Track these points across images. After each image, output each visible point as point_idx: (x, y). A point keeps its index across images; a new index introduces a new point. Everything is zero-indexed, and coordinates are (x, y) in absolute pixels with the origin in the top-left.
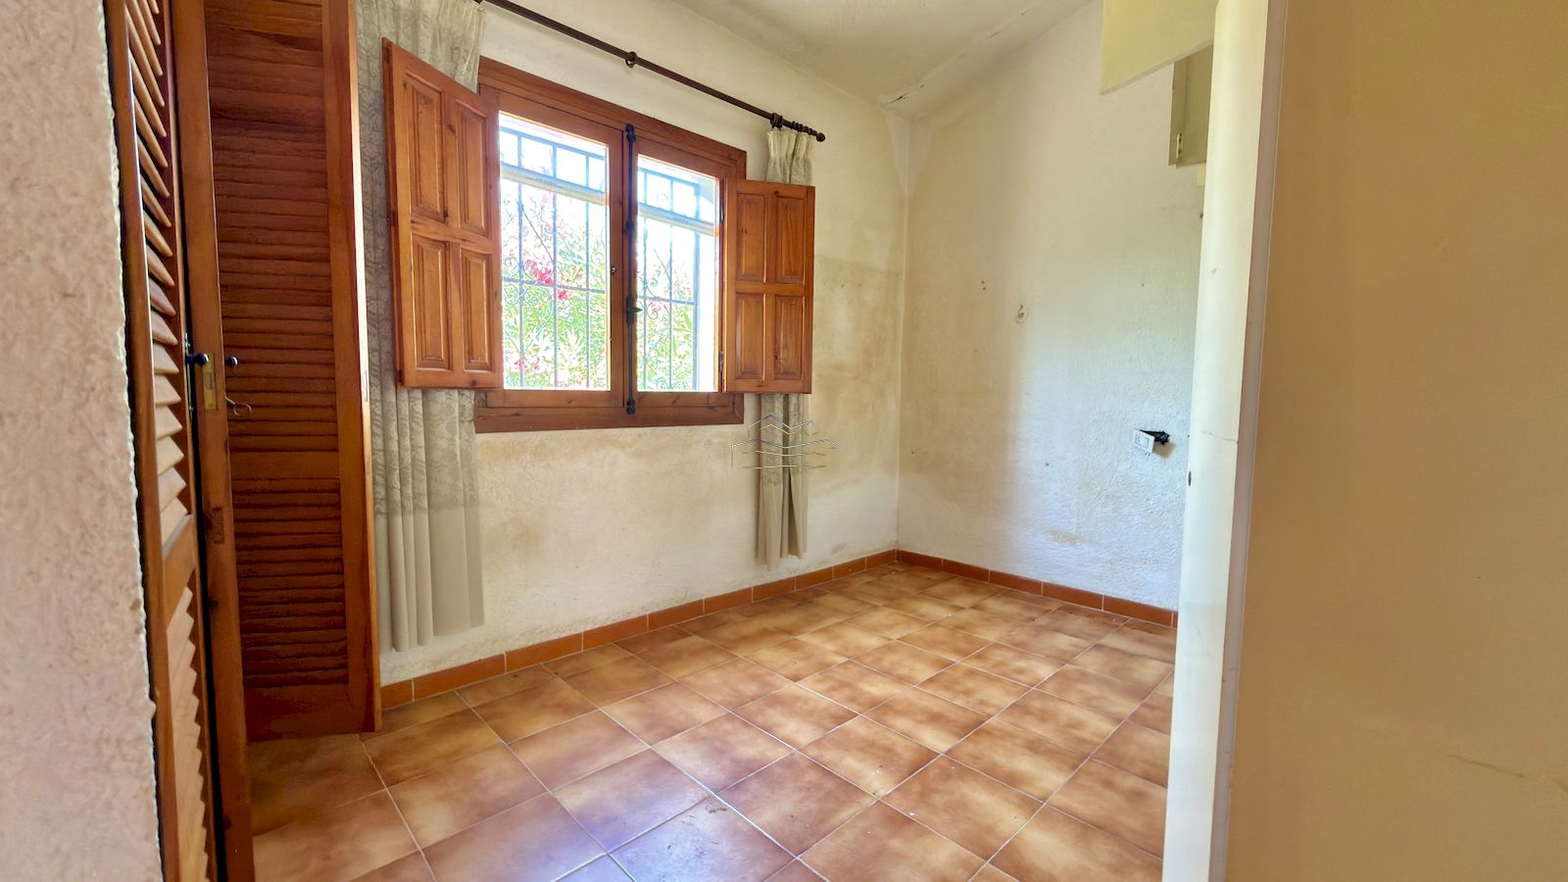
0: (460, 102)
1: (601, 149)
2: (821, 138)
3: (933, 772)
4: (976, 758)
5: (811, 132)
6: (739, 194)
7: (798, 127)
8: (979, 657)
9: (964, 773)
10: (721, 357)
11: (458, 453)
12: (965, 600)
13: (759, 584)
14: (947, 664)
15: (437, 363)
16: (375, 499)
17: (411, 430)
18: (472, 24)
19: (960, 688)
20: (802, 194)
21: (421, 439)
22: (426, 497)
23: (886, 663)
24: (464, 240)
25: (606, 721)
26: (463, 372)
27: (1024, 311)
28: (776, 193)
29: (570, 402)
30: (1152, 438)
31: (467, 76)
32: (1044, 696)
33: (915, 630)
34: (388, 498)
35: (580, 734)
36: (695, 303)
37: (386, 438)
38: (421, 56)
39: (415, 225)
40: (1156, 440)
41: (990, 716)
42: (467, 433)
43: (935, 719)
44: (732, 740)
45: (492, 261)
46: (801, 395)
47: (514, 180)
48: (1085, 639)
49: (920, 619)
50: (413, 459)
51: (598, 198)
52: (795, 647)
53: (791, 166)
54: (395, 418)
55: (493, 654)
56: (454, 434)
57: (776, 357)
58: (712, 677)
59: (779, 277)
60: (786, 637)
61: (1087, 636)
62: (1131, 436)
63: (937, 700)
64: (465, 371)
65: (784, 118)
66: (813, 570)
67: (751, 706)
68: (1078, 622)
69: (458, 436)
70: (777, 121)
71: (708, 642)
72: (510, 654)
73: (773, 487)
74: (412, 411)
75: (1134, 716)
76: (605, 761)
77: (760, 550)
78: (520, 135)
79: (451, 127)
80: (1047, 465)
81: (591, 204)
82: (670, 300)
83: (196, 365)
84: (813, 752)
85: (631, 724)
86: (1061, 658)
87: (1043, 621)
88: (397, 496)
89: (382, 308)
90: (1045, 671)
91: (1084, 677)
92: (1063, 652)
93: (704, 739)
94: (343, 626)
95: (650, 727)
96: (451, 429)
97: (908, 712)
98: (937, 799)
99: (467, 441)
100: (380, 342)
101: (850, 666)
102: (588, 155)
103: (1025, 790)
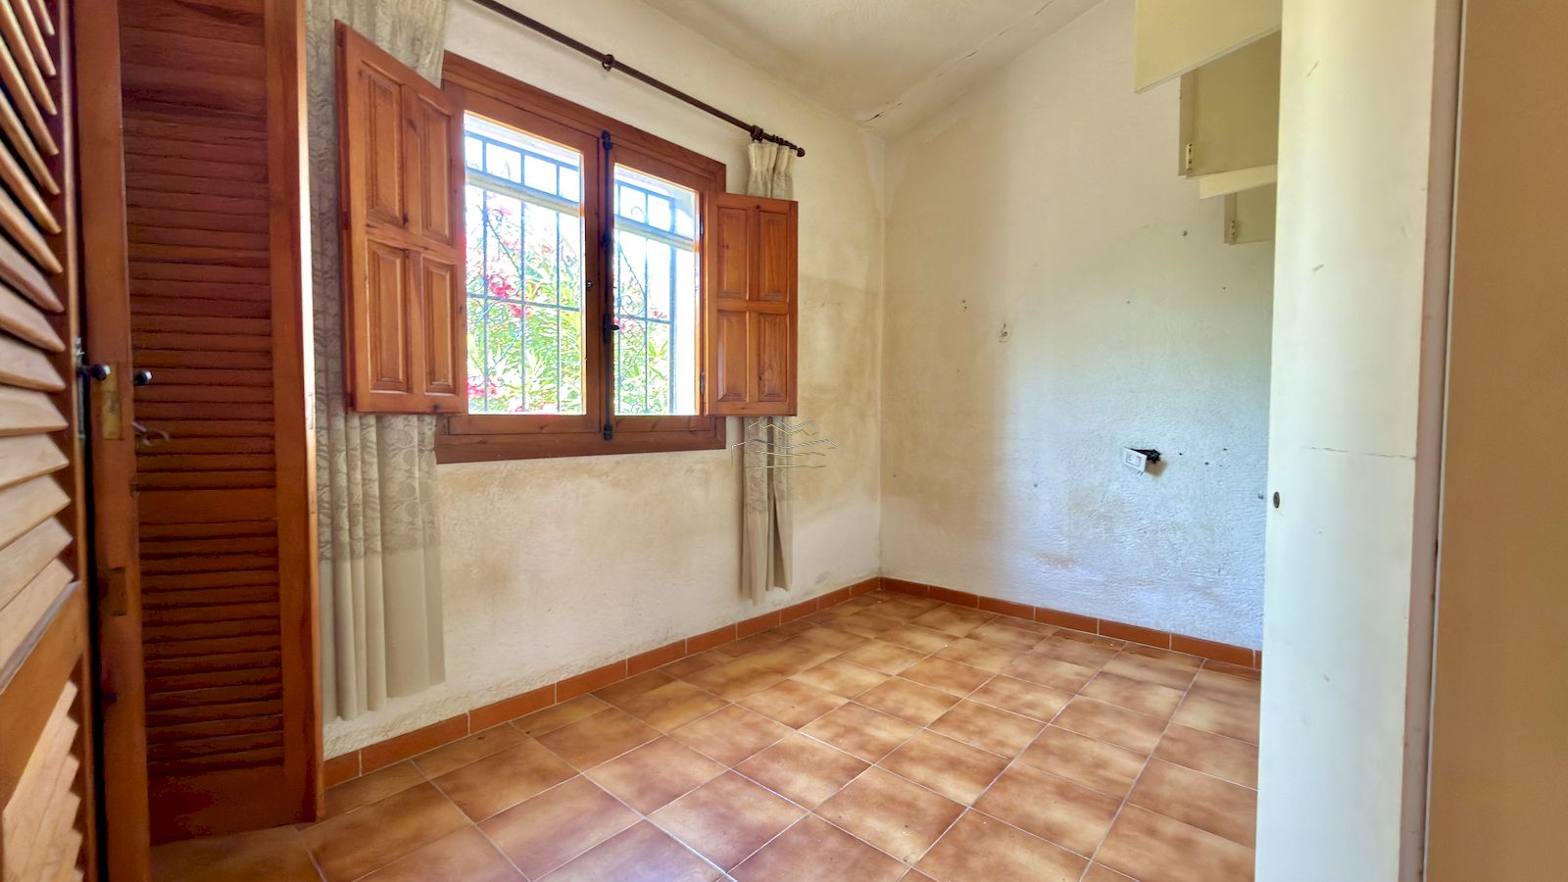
0: (422, 97)
1: (574, 157)
2: (801, 153)
3: (965, 828)
4: (1005, 809)
5: (793, 147)
6: (719, 207)
7: (781, 142)
8: (985, 691)
9: (998, 828)
10: (702, 378)
11: (417, 486)
12: (958, 629)
13: (744, 619)
14: (954, 701)
15: (395, 387)
16: (320, 541)
17: (363, 461)
18: (436, 14)
19: (971, 728)
20: (785, 209)
21: (374, 473)
22: (379, 538)
23: (890, 704)
24: (426, 249)
25: (590, 787)
26: (424, 393)
27: (1007, 330)
28: (758, 207)
29: (542, 428)
30: (1144, 457)
31: (430, 70)
32: (1061, 733)
33: (913, 664)
34: (334, 541)
35: (561, 808)
36: (672, 322)
37: (333, 472)
38: (379, 44)
39: (370, 229)
40: (1148, 459)
41: (1011, 759)
42: (427, 463)
43: (954, 765)
44: (737, 803)
45: (455, 273)
46: (786, 418)
47: (480, 187)
48: (1087, 666)
49: (915, 652)
50: (366, 495)
51: (572, 209)
52: (790, 689)
53: (772, 180)
54: (344, 448)
55: (455, 714)
56: (412, 465)
57: (760, 378)
58: (703, 728)
59: (762, 294)
60: (778, 678)
61: (1090, 664)
62: (1121, 455)
63: (952, 742)
64: (426, 394)
65: (765, 131)
66: (798, 602)
67: (753, 761)
68: (1075, 648)
69: (416, 468)
70: (757, 134)
71: (694, 687)
72: (475, 713)
73: (758, 515)
74: (364, 439)
75: (1158, 749)
76: (595, 838)
77: (745, 584)
78: (486, 140)
79: (411, 124)
80: (1036, 486)
81: (561, 214)
82: (645, 319)
83: (93, 380)
84: (830, 813)
85: (620, 790)
86: (1069, 689)
87: (1041, 648)
88: (345, 538)
89: (331, 322)
90: (1057, 704)
91: (1096, 709)
92: (1071, 682)
93: (705, 804)
94: (278, 695)
95: (642, 793)
96: (409, 458)
97: (923, 759)
98: (975, 863)
99: (428, 472)
100: (326, 363)
101: (853, 708)
102: (559, 164)
103: (1068, 844)
